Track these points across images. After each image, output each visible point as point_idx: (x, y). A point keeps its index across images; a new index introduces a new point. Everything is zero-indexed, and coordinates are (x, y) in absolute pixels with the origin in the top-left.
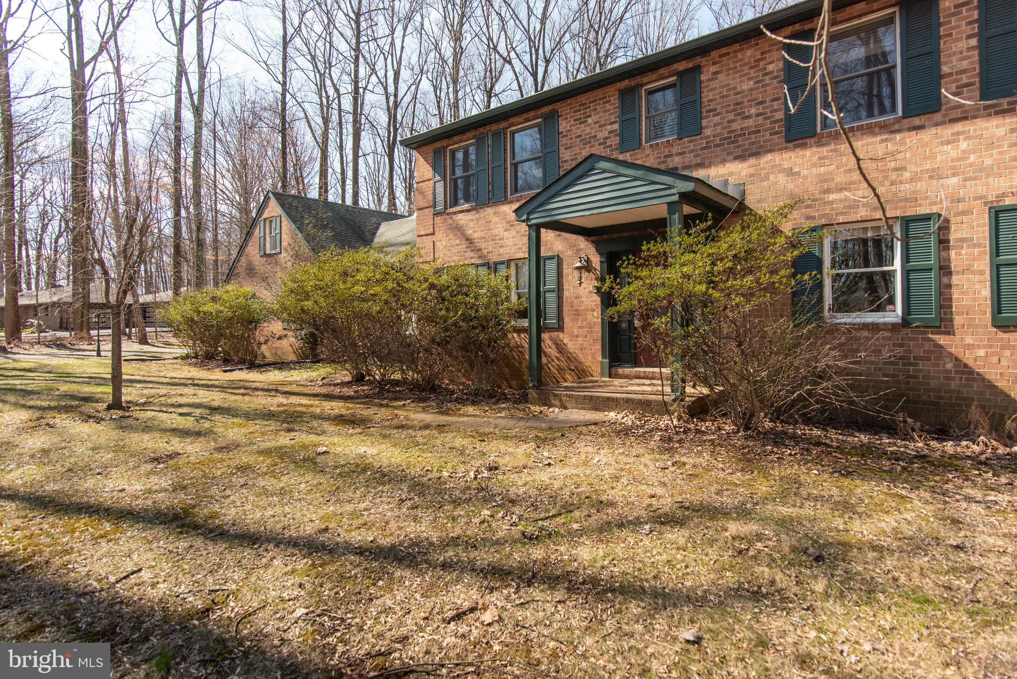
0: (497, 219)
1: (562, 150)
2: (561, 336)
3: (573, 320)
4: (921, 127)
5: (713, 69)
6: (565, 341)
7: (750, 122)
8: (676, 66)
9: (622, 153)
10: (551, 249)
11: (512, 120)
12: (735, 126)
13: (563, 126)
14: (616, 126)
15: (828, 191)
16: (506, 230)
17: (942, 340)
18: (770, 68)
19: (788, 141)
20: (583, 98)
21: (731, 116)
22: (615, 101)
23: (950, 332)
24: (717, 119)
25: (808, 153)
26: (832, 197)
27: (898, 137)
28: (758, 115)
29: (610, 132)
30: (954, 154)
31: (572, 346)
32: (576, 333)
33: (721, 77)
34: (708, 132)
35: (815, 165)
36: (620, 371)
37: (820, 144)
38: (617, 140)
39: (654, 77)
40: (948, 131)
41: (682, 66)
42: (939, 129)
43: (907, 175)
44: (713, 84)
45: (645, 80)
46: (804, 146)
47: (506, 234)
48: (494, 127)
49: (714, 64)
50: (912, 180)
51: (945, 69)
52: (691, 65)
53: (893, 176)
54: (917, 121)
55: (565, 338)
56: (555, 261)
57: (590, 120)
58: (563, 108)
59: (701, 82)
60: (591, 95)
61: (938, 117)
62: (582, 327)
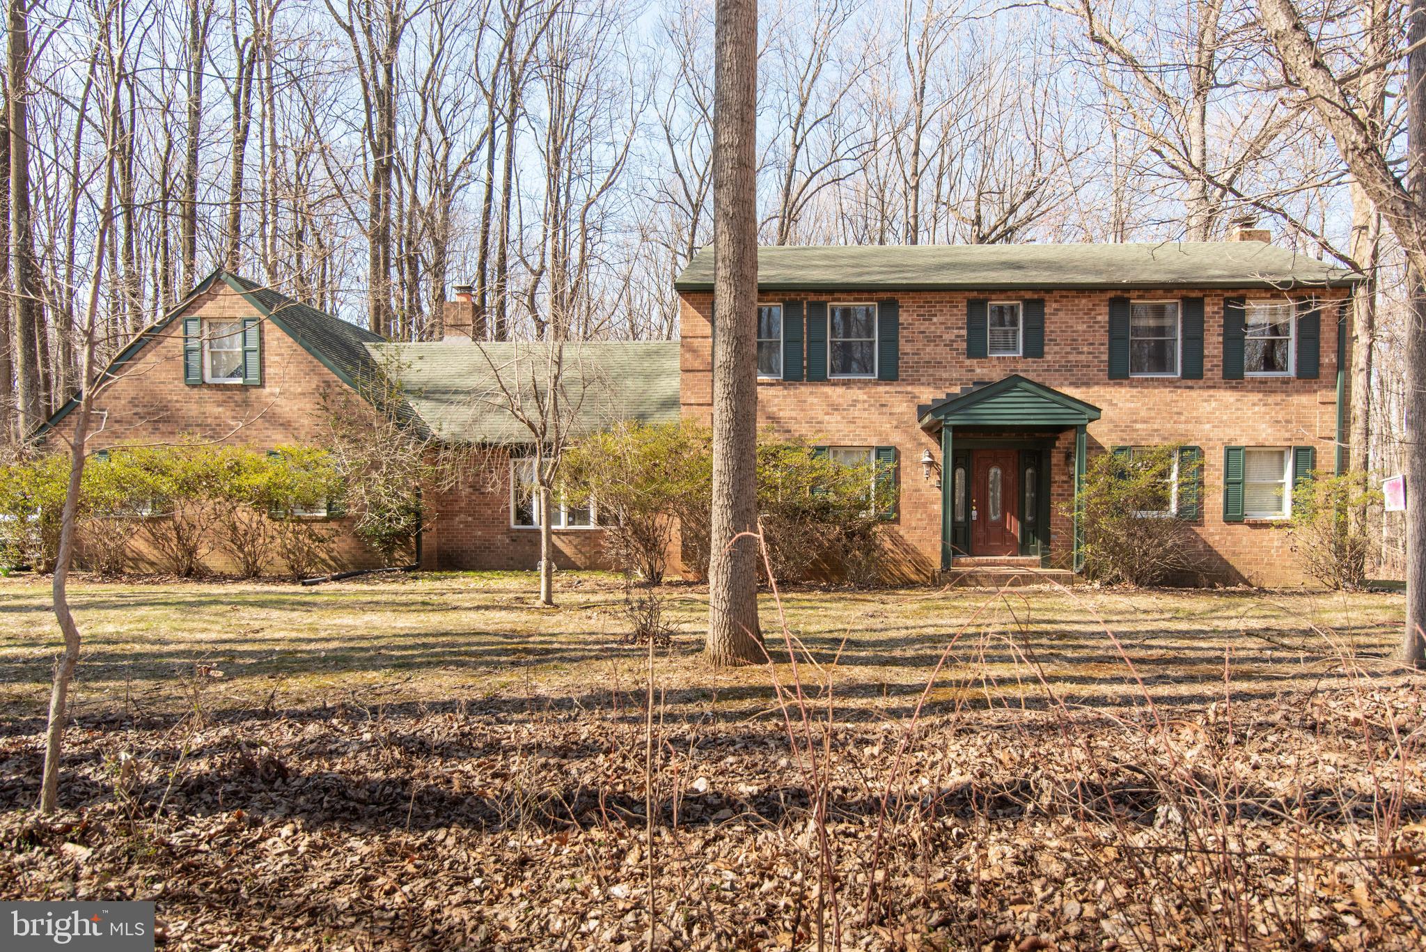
0: (815, 401)
1: (902, 342)
2: (896, 527)
3: (910, 513)
4: (1191, 388)
5: (1055, 305)
6: (901, 533)
7: (1083, 357)
8: (1022, 293)
9: (968, 358)
10: (887, 440)
11: (837, 295)
12: (1071, 358)
13: (904, 317)
14: (964, 332)
15: (1135, 421)
16: (827, 414)
17: (1198, 530)
18: (1099, 318)
19: (1110, 378)
20: (929, 296)
21: (1068, 349)
22: (963, 308)
23: (1201, 524)
24: (1056, 348)
25: (1123, 390)
26: (1138, 426)
27: (1179, 391)
28: (1089, 353)
29: (957, 336)
30: (1209, 409)
31: (910, 538)
32: (914, 524)
33: (1061, 314)
34: (1049, 357)
35: (1127, 401)
36: (963, 560)
37: (1132, 386)
38: (965, 345)
39: (1003, 296)
40: (1206, 394)
41: (1029, 295)
42: (1201, 392)
43: (1183, 418)
44: (1054, 318)
45: (994, 297)
46: (1120, 385)
47: (827, 418)
48: (812, 297)
49: (1056, 301)
50: (1186, 422)
51: (1206, 353)
52: (1036, 296)
53: (1175, 417)
54: (1190, 383)
55: (901, 530)
56: (892, 452)
57: (935, 320)
58: (904, 300)
59: (1044, 314)
60: (938, 297)
61: (1201, 383)
62: (921, 520)
